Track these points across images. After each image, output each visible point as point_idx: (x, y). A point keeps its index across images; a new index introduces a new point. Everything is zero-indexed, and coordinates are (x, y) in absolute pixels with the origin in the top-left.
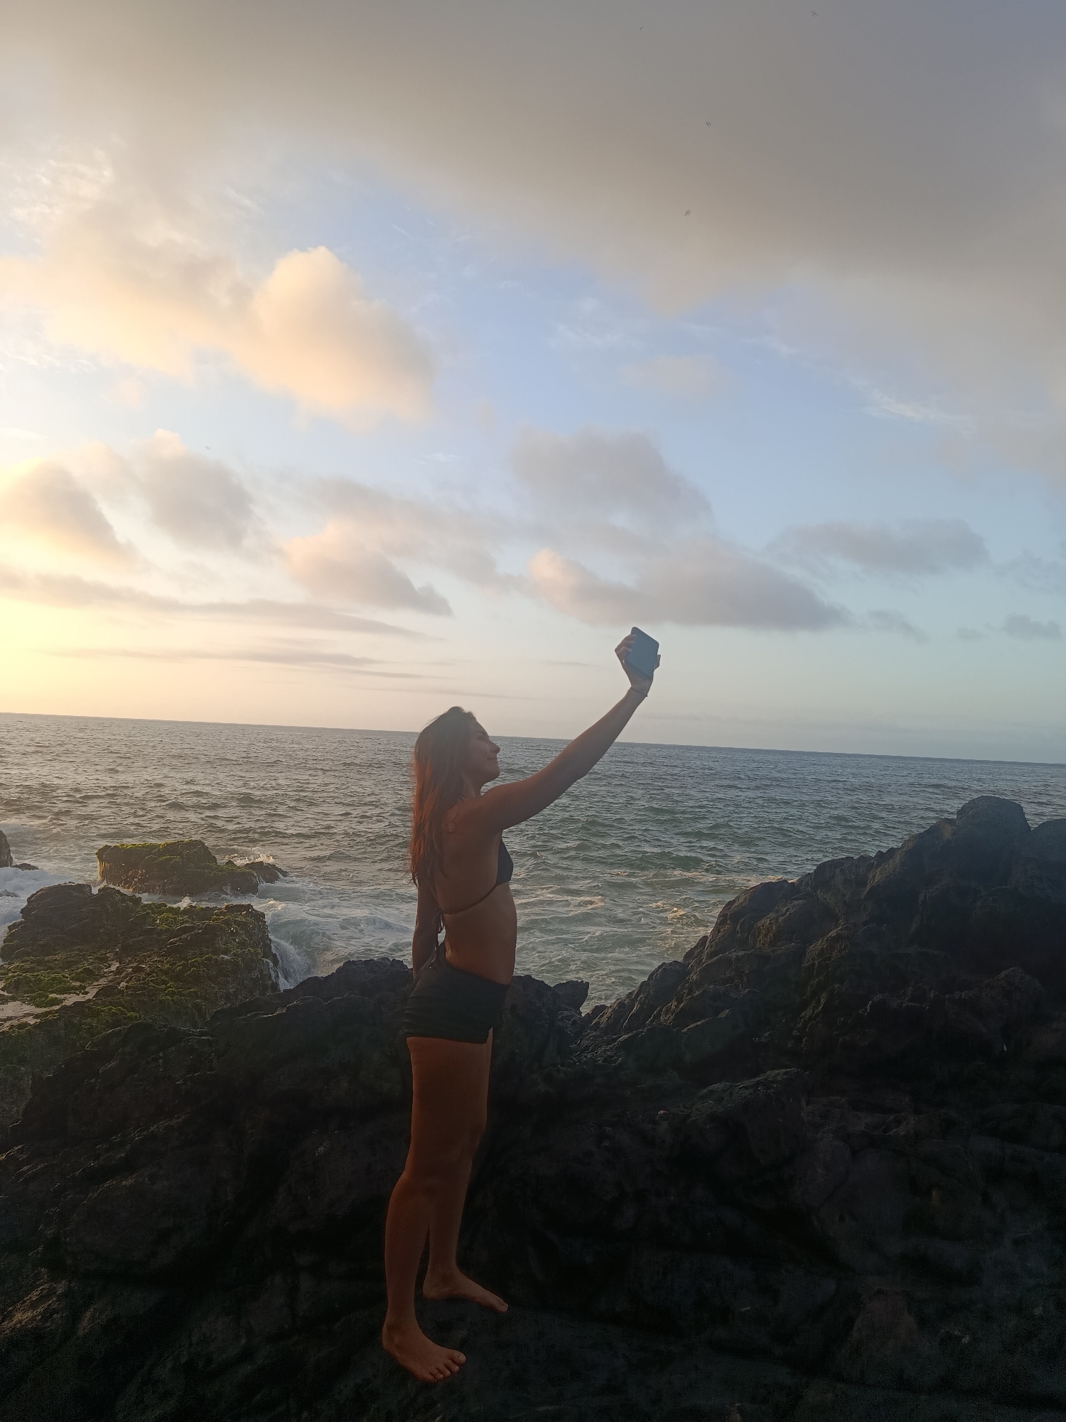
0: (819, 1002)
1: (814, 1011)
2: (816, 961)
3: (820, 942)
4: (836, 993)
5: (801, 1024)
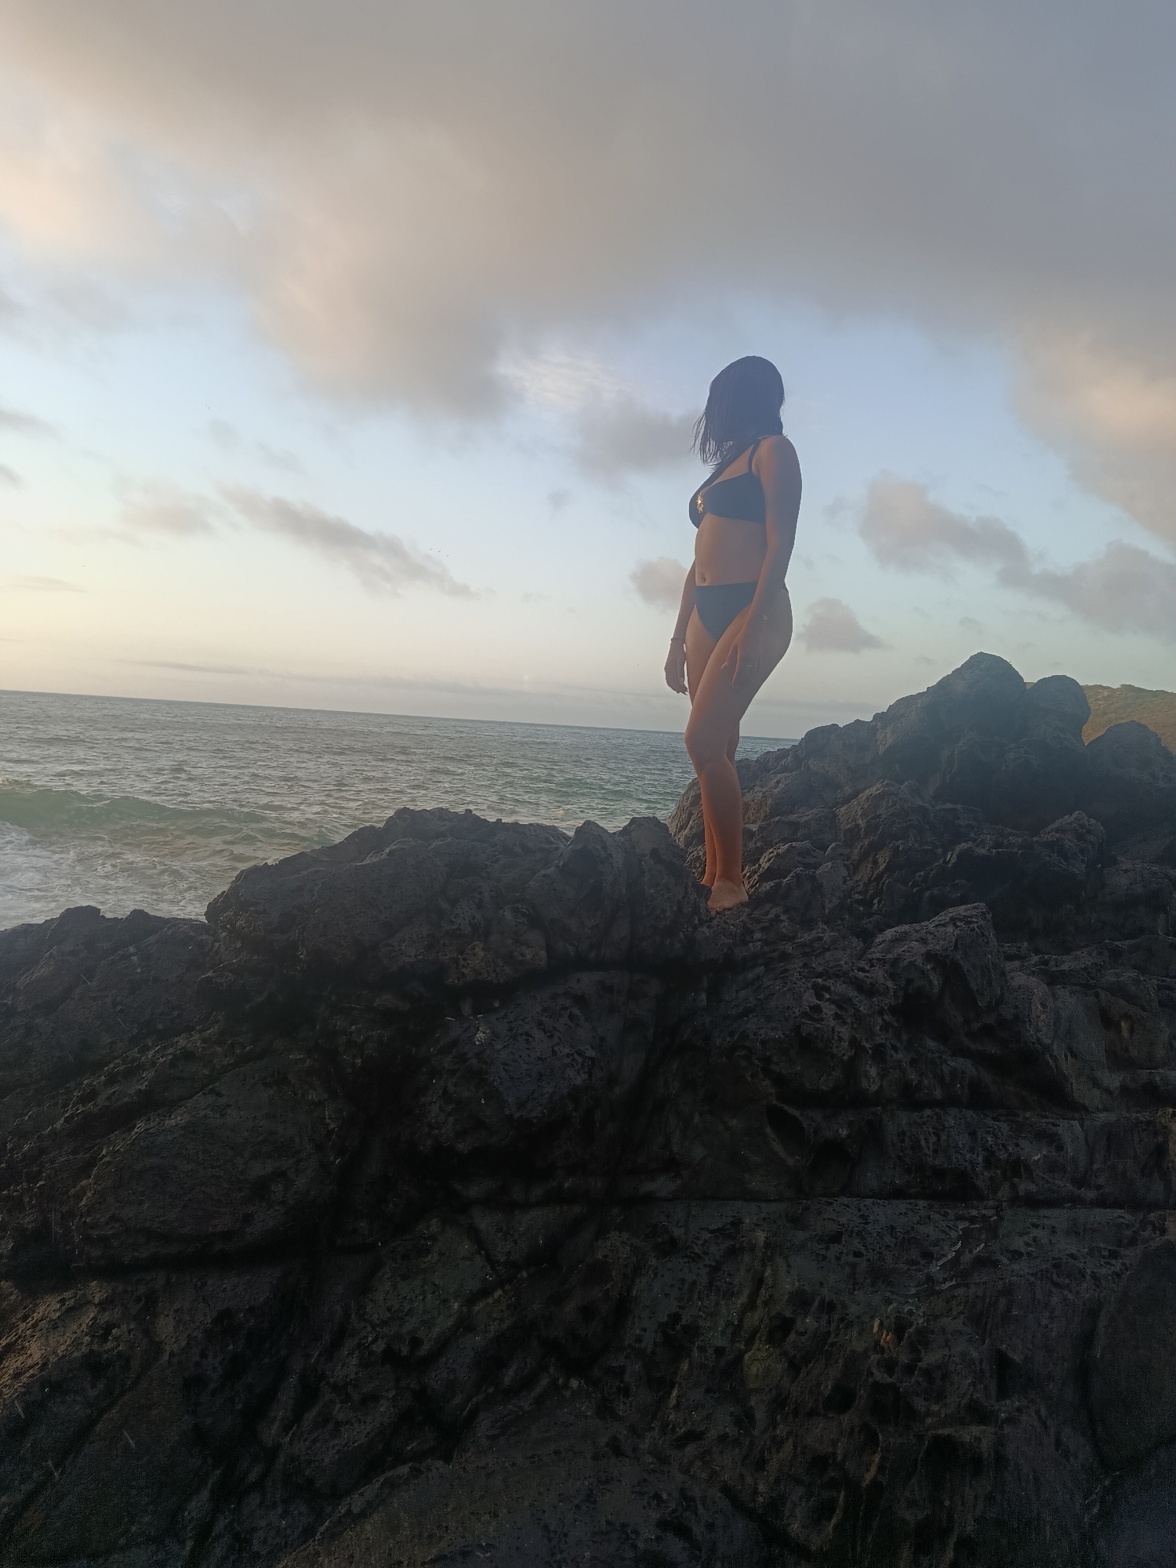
0: (875, 862)
1: (873, 872)
2: (860, 822)
3: (855, 803)
4: (900, 849)
5: (861, 887)
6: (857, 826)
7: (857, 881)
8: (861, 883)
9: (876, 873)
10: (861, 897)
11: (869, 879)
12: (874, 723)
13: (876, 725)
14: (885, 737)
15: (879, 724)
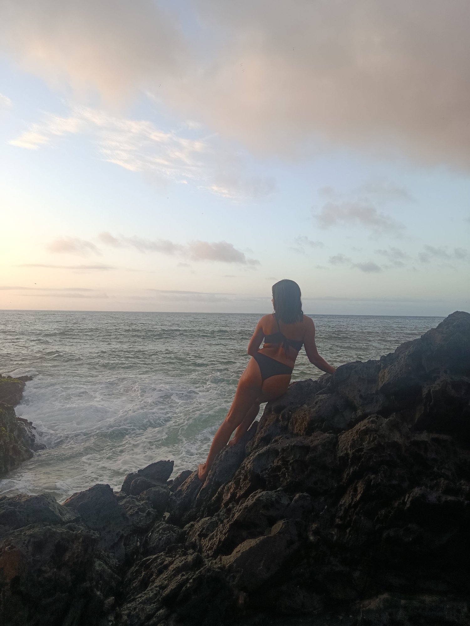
0: (356, 490)
1: (352, 499)
2: (349, 452)
3: (350, 433)
4: (372, 483)
5: (342, 512)
6: (347, 454)
7: (341, 505)
8: (343, 508)
9: (355, 500)
10: (340, 522)
11: (350, 504)
12: (379, 364)
13: (380, 365)
14: (384, 376)
15: (382, 364)
